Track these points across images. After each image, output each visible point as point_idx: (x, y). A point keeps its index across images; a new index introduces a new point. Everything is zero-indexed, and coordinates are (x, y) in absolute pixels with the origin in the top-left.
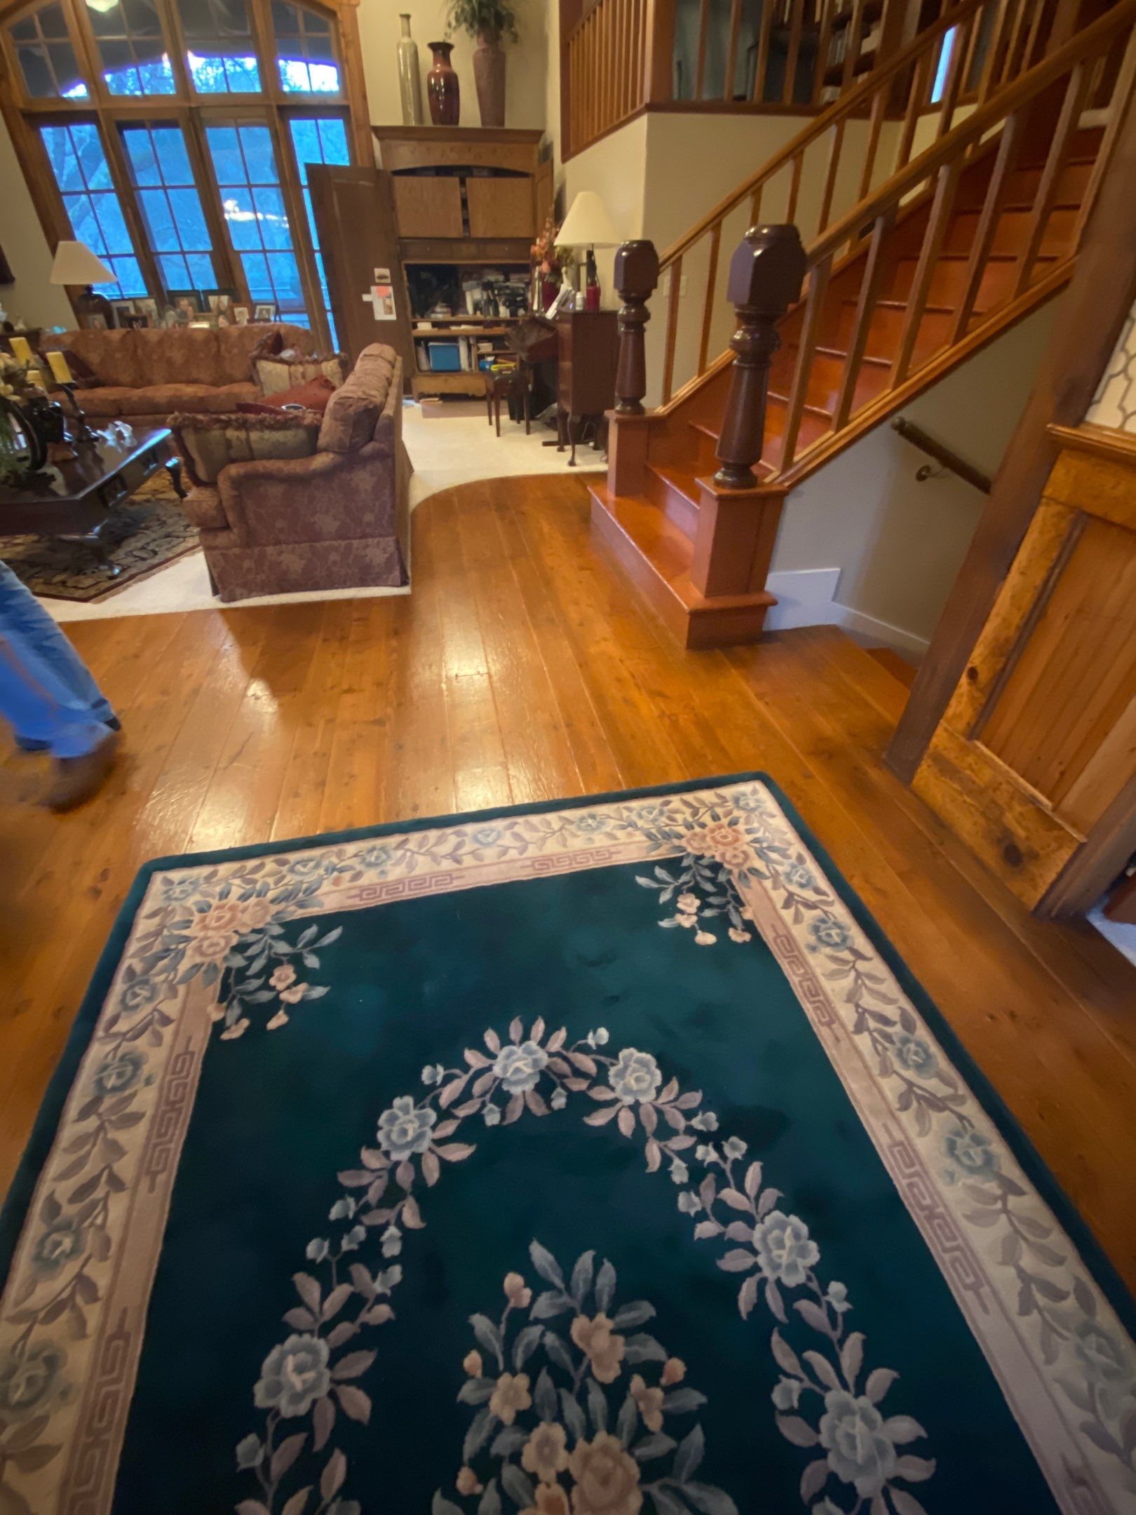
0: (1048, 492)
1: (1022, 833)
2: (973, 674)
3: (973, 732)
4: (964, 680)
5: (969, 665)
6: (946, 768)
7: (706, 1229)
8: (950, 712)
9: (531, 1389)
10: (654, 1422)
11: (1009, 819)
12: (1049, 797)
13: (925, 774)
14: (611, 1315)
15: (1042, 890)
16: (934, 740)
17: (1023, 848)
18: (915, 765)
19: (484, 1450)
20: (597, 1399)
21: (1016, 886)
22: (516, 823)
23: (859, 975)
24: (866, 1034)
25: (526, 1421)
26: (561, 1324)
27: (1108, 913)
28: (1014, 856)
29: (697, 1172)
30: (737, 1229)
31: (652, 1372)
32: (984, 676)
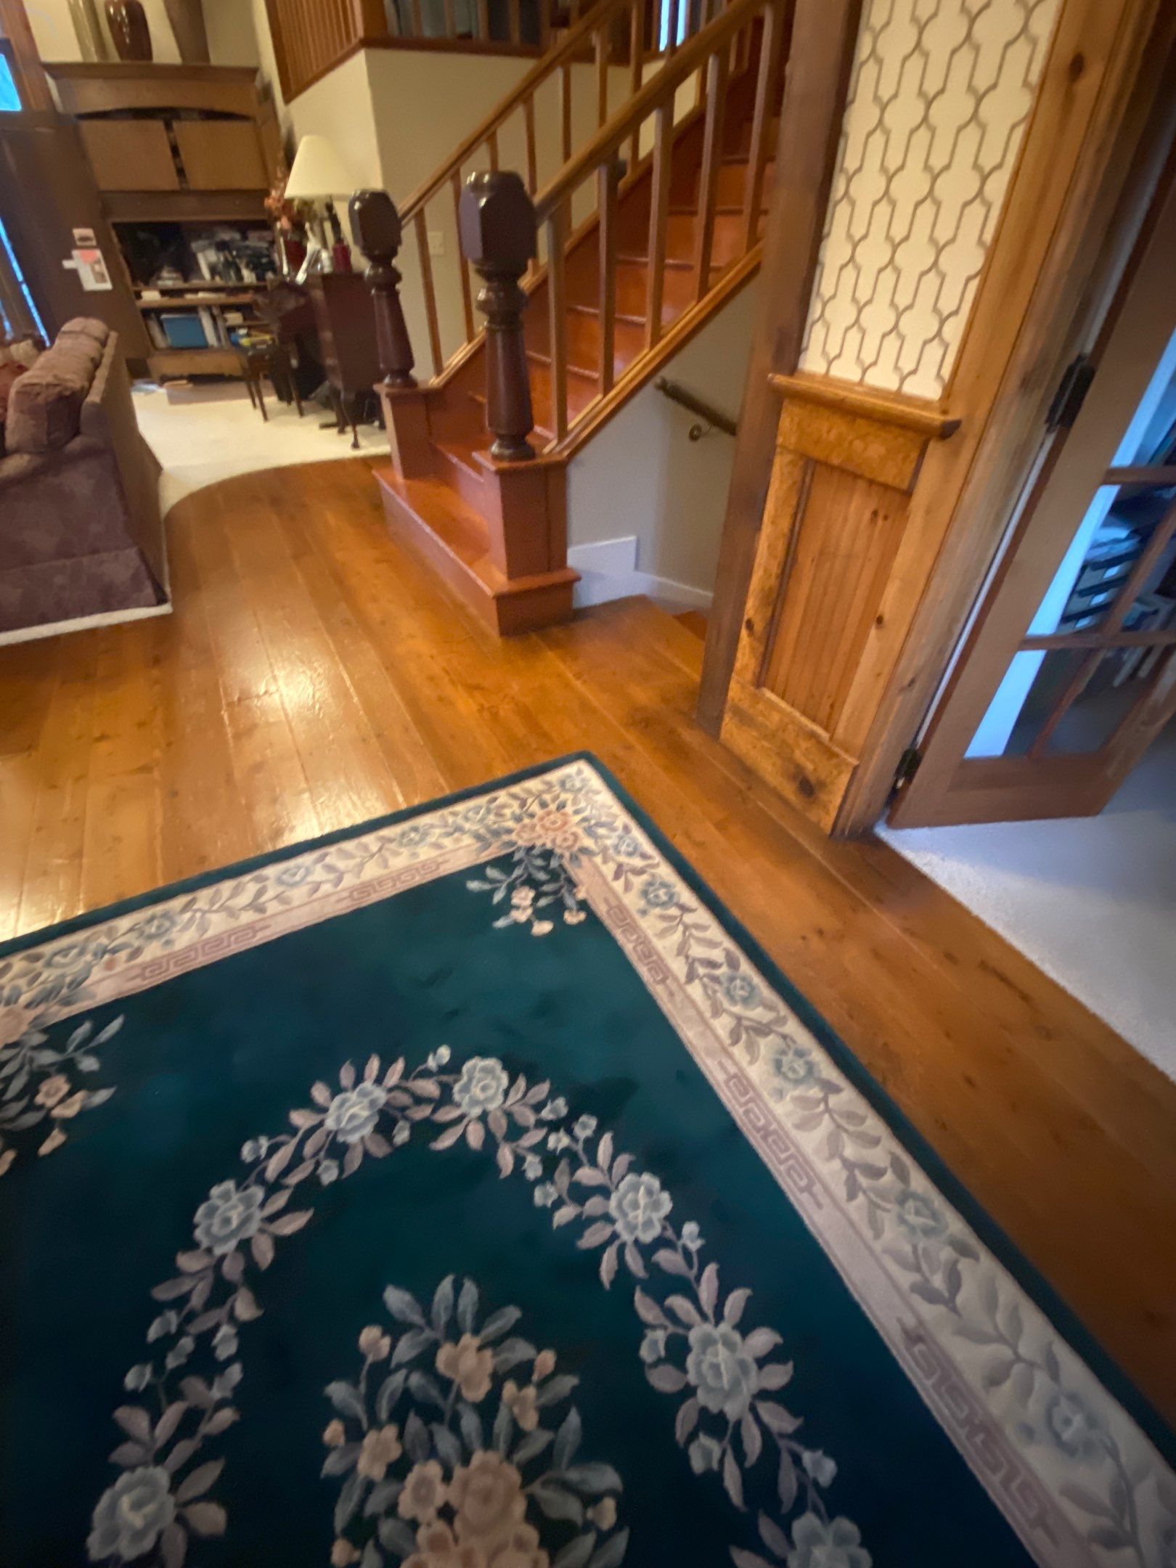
0: (780, 440)
1: (810, 766)
2: (750, 625)
3: (759, 682)
4: (744, 633)
5: (746, 618)
6: (744, 719)
7: (564, 1215)
8: (738, 665)
9: (401, 1436)
10: (530, 1421)
11: (798, 755)
12: (826, 728)
13: (729, 725)
14: (476, 1331)
15: (834, 814)
16: (731, 694)
17: (813, 779)
18: (720, 718)
19: (357, 1517)
20: (470, 1422)
21: (813, 815)
22: (326, 855)
23: (686, 927)
24: (697, 981)
25: (398, 1470)
26: (425, 1361)
27: (891, 823)
28: (808, 788)
29: (550, 1162)
30: (593, 1205)
31: (522, 1373)
32: (759, 626)
